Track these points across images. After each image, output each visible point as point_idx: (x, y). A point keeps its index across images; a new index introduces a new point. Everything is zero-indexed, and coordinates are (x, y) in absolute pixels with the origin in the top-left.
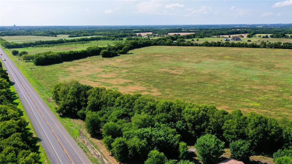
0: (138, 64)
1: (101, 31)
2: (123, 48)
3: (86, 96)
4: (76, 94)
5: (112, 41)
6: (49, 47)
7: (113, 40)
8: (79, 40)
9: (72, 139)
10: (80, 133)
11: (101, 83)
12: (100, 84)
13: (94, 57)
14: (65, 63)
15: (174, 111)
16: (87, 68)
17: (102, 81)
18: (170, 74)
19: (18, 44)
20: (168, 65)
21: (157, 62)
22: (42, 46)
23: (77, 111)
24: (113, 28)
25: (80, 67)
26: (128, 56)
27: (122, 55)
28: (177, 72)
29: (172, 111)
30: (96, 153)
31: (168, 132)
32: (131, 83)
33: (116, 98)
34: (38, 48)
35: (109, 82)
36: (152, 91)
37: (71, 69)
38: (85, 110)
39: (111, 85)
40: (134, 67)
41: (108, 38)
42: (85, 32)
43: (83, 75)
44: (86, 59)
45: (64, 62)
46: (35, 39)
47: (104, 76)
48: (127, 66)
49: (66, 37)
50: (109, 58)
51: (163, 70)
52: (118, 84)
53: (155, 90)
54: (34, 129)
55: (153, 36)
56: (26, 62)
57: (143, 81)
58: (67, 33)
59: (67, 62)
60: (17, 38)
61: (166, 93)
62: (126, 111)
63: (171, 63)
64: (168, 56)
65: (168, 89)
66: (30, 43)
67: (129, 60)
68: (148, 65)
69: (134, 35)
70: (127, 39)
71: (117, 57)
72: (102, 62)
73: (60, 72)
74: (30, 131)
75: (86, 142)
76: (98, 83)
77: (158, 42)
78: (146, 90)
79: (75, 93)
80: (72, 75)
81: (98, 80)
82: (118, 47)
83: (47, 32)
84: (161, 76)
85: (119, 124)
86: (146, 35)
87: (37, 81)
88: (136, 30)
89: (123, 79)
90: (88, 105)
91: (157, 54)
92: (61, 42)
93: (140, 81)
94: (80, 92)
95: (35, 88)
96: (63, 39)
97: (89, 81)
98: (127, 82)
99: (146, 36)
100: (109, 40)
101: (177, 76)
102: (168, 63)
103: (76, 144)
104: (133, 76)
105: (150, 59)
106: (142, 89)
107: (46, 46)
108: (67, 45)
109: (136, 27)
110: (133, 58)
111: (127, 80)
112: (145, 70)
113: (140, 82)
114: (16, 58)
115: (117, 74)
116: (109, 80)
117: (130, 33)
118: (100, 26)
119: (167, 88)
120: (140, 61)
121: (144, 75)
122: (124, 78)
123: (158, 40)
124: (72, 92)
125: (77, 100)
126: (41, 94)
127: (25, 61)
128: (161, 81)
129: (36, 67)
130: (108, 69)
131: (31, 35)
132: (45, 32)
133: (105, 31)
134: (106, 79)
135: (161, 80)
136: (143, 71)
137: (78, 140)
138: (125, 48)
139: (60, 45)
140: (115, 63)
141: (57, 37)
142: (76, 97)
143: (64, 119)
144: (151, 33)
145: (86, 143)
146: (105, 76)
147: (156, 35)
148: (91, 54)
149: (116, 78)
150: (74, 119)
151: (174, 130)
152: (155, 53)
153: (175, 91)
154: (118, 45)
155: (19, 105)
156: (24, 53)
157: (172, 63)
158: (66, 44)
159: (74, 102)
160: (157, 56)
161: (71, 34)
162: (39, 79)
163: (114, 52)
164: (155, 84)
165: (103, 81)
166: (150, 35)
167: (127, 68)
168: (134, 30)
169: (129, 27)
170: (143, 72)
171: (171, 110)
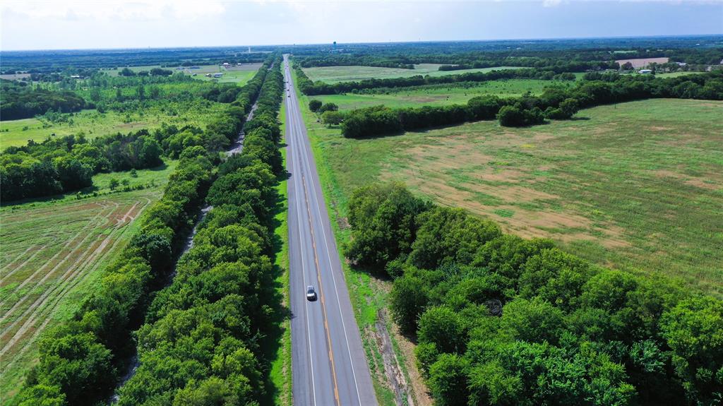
0: (591, 151)
1: (523, 53)
2: (561, 104)
3: (414, 228)
4: (391, 219)
5: (543, 81)
6: (387, 94)
7: (548, 78)
8: (460, 79)
9: (357, 328)
10: (380, 316)
11: (474, 195)
12: (470, 197)
13: (482, 125)
14: (408, 136)
15: (635, 308)
16: (453, 152)
17: (478, 191)
18: (683, 188)
19: (328, 85)
20: (685, 159)
21: (652, 146)
22: (374, 92)
23: (386, 262)
24: (557, 44)
25: (437, 147)
26: (572, 126)
27: (555, 123)
28: (706, 185)
29: (629, 309)
30: (397, 378)
31: (597, 369)
32: (552, 203)
33: (484, 244)
34: (365, 96)
35: (495, 195)
36: (607, 232)
37: (416, 152)
38: (404, 262)
39: (497, 203)
40: (577, 159)
41: (535, 73)
42: (481, 57)
43: (437, 169)
44: (460, 127)
45: (407, 133)
46: (367, 74)
47: (488, 176)
48: (559, 153)
49: (433, 71)
50: (518, 130)
51: (661, 173)
52: (515, 201)
53: (615, 231)
54: (289, 287)
55: (667, 70)
56: (330, 127)
57: (589, 202)
58: (437, 60)
59: (412, 133)
60: (332, 71)
61: (646, 244)
62: (498, 283)
63: (697, 153)
64: (695, 132)
65: (658, 234)
66: (352, 85)
67: (570, 138)
68: (620, 154)
69: (610, 65)
70: (588, 78)
71: (542, 126)
72: (496, 139)
73: (388, 158)
74: (281, 291)
75: (385, 342)
76: (467, 192)
77: (676, 87)
78: (588, 228)
79: (390, 216)
80: (413, 167)
81: (467, 186)
82: (550, 101)
83: (395, 58)
84: (649, 190)
85: (467, 315)
86: (647, 64)
87: (335, 174)
88: (623, 52)
89: (536, 189)
90: (412, 250)
91: (661, 123)
92: (417, 83)
93: (581, 199)
94: (402, 216)
95: (325, 191)
96: (424, 76)
97: (446, 187)
98: (541, 199)
99: (648, 68)
100: (537, 79)
101: (703, 198)
102: (685, 153)
103: (360, 343)
104: (564, 184)
105: (632, 138)
106: (578, 224)
107: (383, 92)
108: (429, 91)
109: (625, 42)
110: (584, 133)
111: (543, 194)
112: (607, 168)
113: (580, 203)
114: (313, 117)
115: (521, 174)
116: (496, 188)
117: (600, 58)
118: (526, 41)
119: (658, 230)
120: (602, 142)
121: (599, 184)
122: (538, 186)
123: (676, 82)
124: (384, 213)
125: (391, 235)
126: (332, 206)
127: (328, 125)
128: (644, 208)
129: (344, 140)
130: (504, 157)
131: (362, 65)
132: (390, 58)
133: (535, 53)
134: (490, 184)
135: (644, 203)
136: (600, 171)
137: (369, 335)
138: (566, 102)
139: (414, 89)
140: (529, 143)
141: (413, 69)
142: (389, 227)
143: (356, 275)
144: (664, 60)
145: (382, 347)
146: (490, 176)
147: (680, 67)
148: (476, 116)
149: (516, 184)
150: (379, 280)
151: (620, 367)
152: (654, 122)
153: (678, 243)
154: (550, 95)
155: (281, 226)
156: (331, 107)
157: (702, 153)
158: (428, 88)
159: (384, 238)
160: (660, 129)
161: (446, 63)
162: (339, 170)
163: (534, 114)
164: (622, 212)
165: (480, 191)
166: (659, 66)
167: (556, 159)
168: (616, 52)
169: (606, 41)
170: (598, 173)
171: (628, 304)
